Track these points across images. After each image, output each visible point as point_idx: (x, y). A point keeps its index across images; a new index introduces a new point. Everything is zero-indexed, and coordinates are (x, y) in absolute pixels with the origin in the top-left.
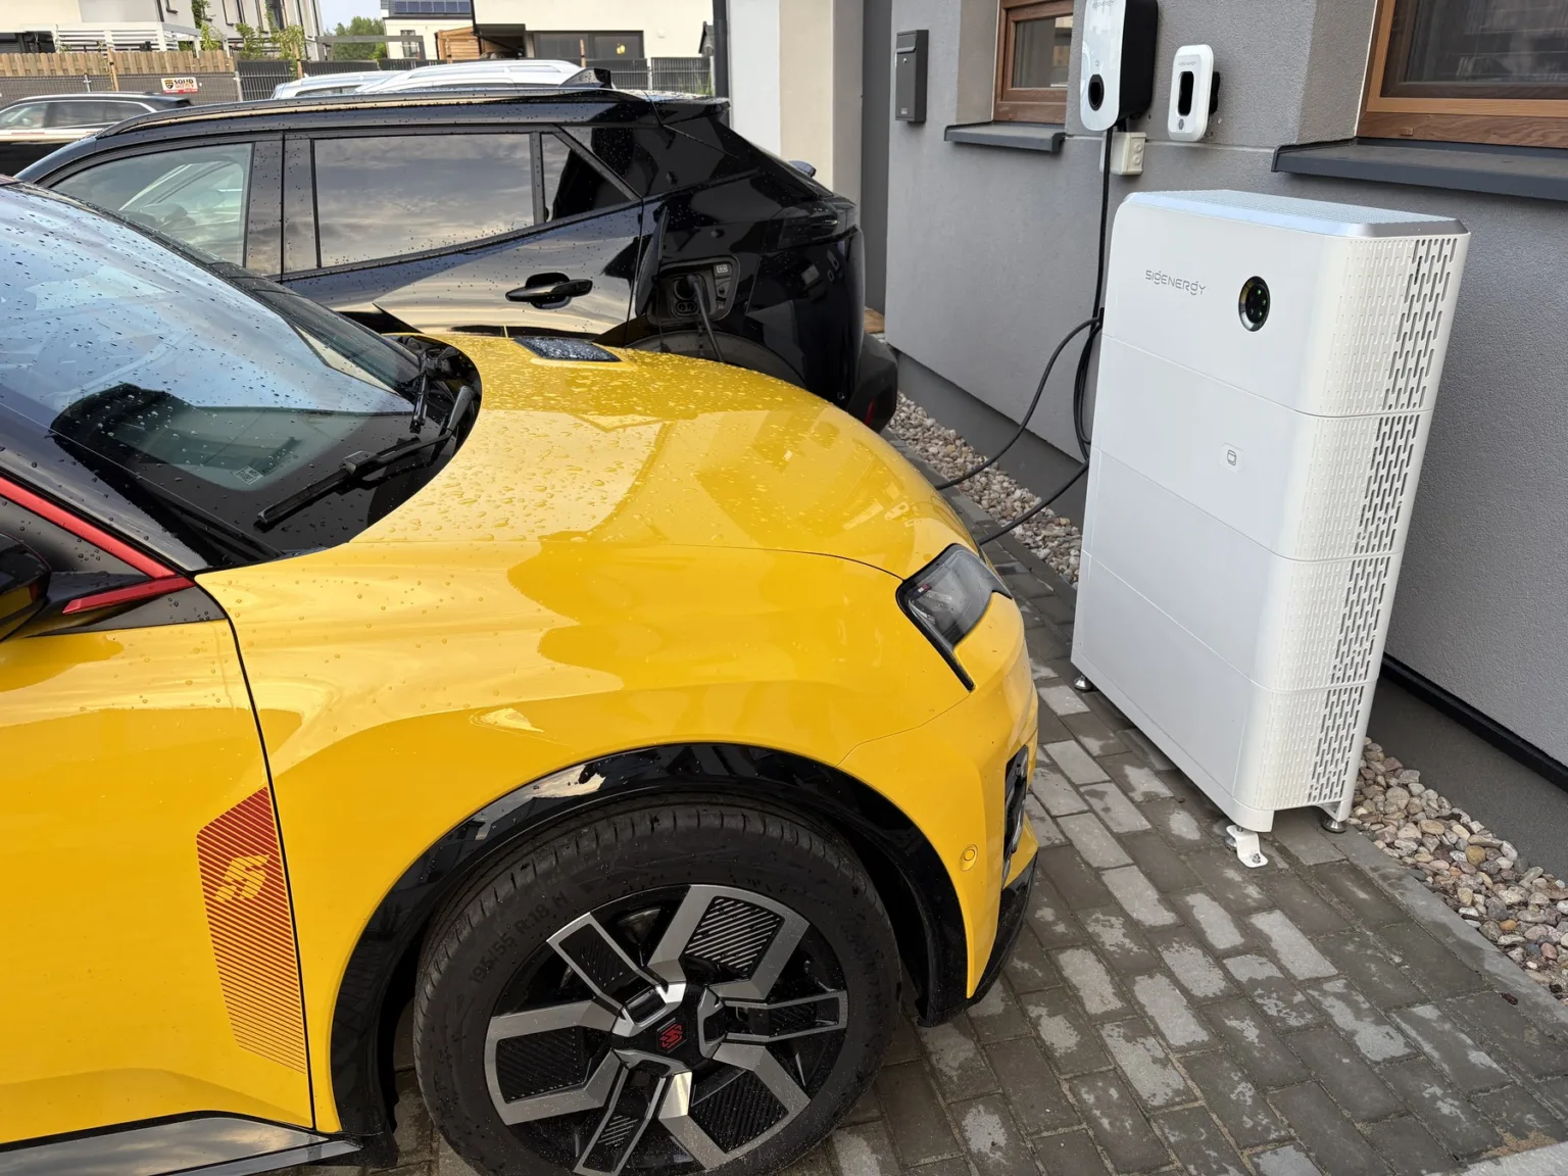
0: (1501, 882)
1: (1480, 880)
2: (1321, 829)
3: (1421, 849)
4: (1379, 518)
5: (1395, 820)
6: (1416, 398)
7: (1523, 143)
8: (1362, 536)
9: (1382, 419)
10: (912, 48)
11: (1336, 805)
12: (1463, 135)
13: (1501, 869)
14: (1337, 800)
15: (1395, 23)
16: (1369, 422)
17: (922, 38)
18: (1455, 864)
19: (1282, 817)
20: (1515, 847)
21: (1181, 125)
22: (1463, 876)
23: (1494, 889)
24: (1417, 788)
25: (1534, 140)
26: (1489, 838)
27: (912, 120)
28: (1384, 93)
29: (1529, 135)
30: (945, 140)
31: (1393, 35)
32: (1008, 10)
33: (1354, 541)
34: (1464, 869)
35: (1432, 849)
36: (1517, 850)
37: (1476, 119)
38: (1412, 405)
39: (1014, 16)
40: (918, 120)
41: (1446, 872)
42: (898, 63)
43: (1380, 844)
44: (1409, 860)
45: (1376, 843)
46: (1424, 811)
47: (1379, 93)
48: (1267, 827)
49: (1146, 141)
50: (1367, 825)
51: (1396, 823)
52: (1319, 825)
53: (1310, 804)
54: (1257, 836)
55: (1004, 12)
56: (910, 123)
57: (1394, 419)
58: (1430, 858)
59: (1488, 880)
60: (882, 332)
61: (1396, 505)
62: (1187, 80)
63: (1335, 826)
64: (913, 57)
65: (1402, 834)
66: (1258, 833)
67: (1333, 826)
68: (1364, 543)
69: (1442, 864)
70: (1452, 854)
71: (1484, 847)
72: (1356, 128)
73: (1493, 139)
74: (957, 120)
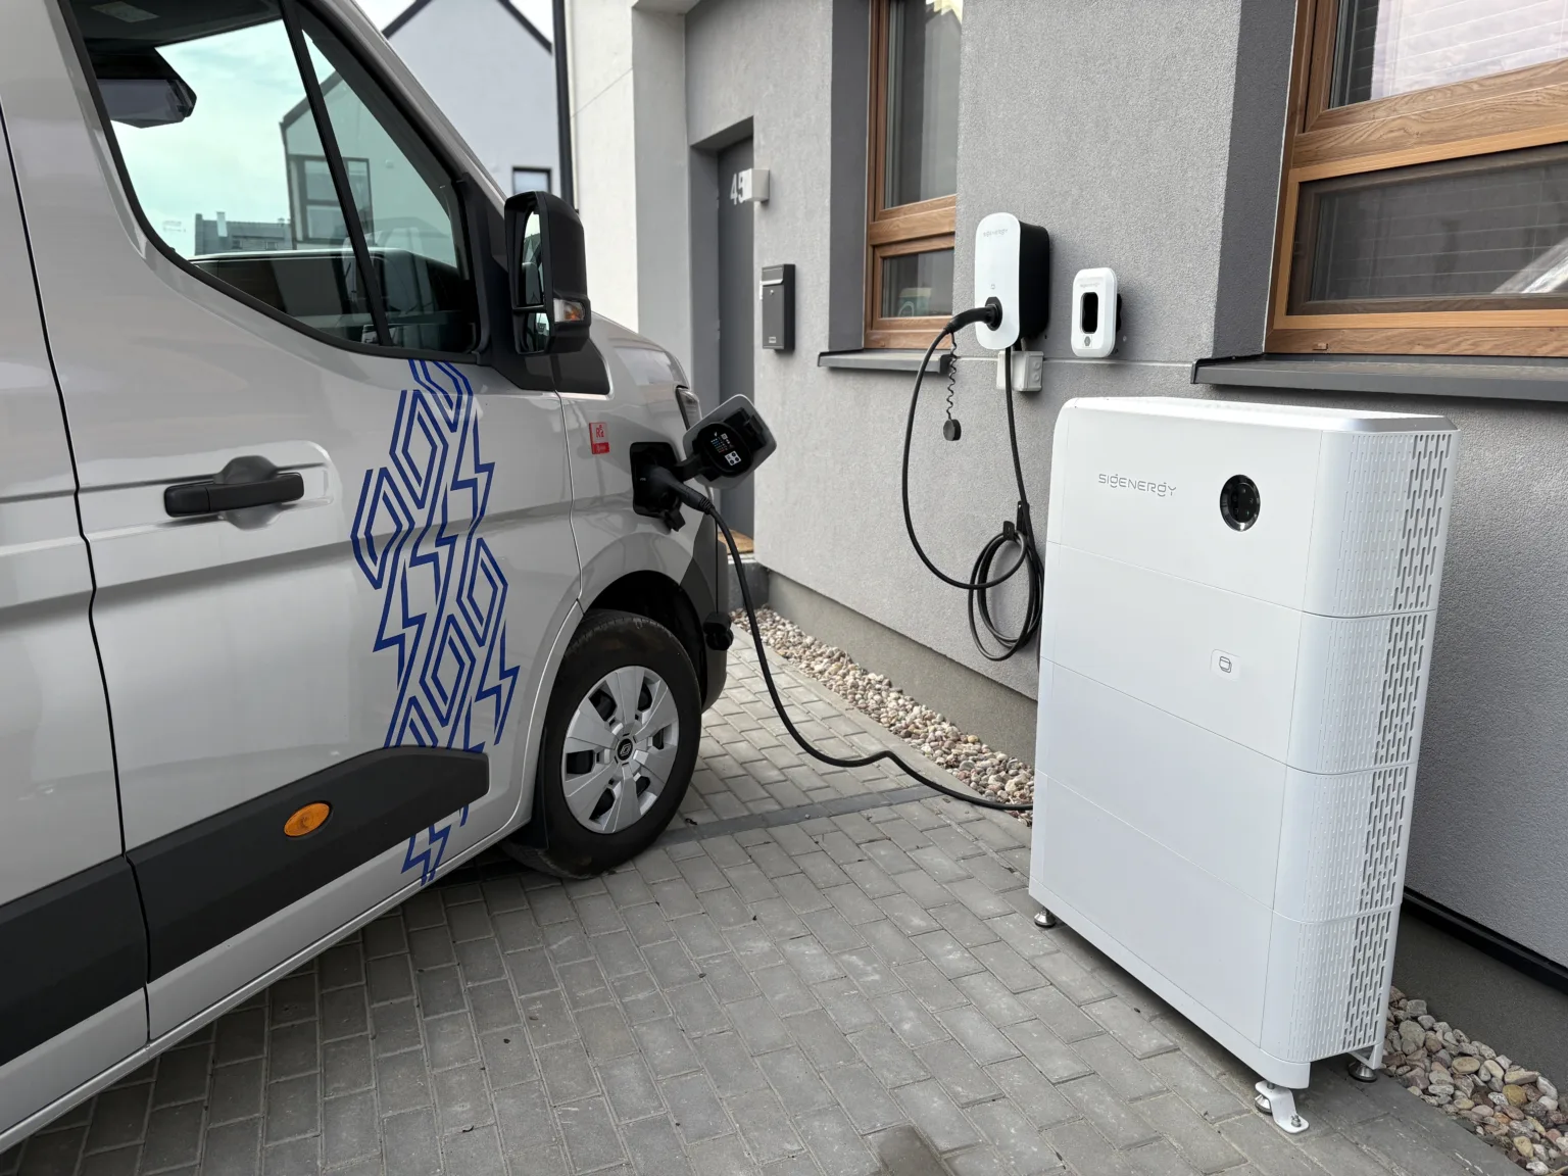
0: (1553, 1127)
1: (1531, 1127)
2: (1350, 1078)
3: (1458, 1093)
4: (1396, 726)
5: (1419, 1060)
6: (1423, 597)
7: (1452, 352)
8: (1381, 744)
9: (1393, 619)
10: (779, 281)
11: (1368, 1051)
12: (1383, 348)
13: (1547, 1112)
14: (1371, 1044)
15: (1296, 248)
16: (1381, 624)
17: (789, 272)
18: (1498, 1108)
19: (1320, 1068)
20: (1552, 1081)
21: (1087, 342)
22: (1513, 1123)
23: (1549, 1136)
24: (1427, 1020)
25: (1465, 348)
26: (1523, 1073)
27: (782, 347)
28: (1290, 311)
29: (1458, 344)
30: (819, 365)
31: (1295, 259)
32: (875, 247)
33: (1374, 751)
34: (1511, 1115)
35: (1469, 1093)
36: (1556, 1087)
37: (1396, 332)
38: (1419, 605)
39: (880, 253)
40: (788, 346)
41: (1493, 1120)
42: (764, 296)
43: (1416, 1091)
44: (1451, 1109)
45: (1410, 1089)
46: (1444, 1047)
47: (1284, 310)
48: (1303, 1082)
49: (1044, 359)
50: (1393, 1068)
51: (1422, 1065)
52: (1346, 1074)
53: (1345, 1051)
54: (1291, 1094)
55: (870, 249)
56: (778, 351)
57: (1404, 619)
58: (1471, 1103)
59: (1541, 1128)
60: (751, 552)
61: (1411, 711)
62: (1090, 301)
63: (1365, 1074)
64: (781, 289)
65: (1433, 1077)
66: (1292, 1090)
67: (1363, 1074)
68: (1382, 752)
69: (1484, 1110)
70: (1491, 1096)
71: (1521, 1085)
72: (1263, 345)
73: (1418, 350)
74: (830, 347)
